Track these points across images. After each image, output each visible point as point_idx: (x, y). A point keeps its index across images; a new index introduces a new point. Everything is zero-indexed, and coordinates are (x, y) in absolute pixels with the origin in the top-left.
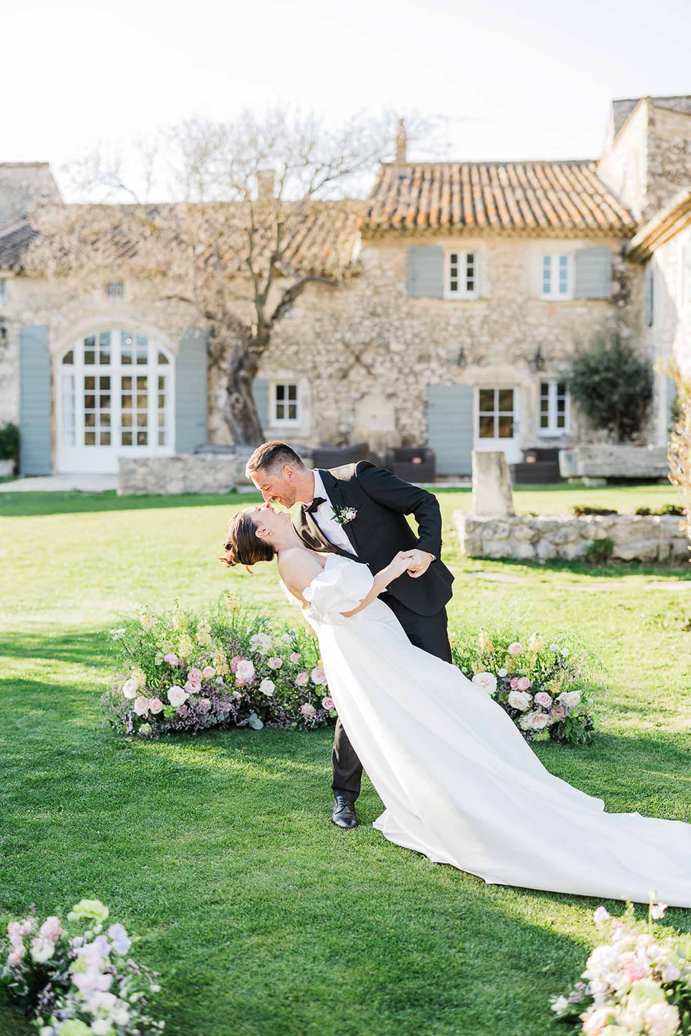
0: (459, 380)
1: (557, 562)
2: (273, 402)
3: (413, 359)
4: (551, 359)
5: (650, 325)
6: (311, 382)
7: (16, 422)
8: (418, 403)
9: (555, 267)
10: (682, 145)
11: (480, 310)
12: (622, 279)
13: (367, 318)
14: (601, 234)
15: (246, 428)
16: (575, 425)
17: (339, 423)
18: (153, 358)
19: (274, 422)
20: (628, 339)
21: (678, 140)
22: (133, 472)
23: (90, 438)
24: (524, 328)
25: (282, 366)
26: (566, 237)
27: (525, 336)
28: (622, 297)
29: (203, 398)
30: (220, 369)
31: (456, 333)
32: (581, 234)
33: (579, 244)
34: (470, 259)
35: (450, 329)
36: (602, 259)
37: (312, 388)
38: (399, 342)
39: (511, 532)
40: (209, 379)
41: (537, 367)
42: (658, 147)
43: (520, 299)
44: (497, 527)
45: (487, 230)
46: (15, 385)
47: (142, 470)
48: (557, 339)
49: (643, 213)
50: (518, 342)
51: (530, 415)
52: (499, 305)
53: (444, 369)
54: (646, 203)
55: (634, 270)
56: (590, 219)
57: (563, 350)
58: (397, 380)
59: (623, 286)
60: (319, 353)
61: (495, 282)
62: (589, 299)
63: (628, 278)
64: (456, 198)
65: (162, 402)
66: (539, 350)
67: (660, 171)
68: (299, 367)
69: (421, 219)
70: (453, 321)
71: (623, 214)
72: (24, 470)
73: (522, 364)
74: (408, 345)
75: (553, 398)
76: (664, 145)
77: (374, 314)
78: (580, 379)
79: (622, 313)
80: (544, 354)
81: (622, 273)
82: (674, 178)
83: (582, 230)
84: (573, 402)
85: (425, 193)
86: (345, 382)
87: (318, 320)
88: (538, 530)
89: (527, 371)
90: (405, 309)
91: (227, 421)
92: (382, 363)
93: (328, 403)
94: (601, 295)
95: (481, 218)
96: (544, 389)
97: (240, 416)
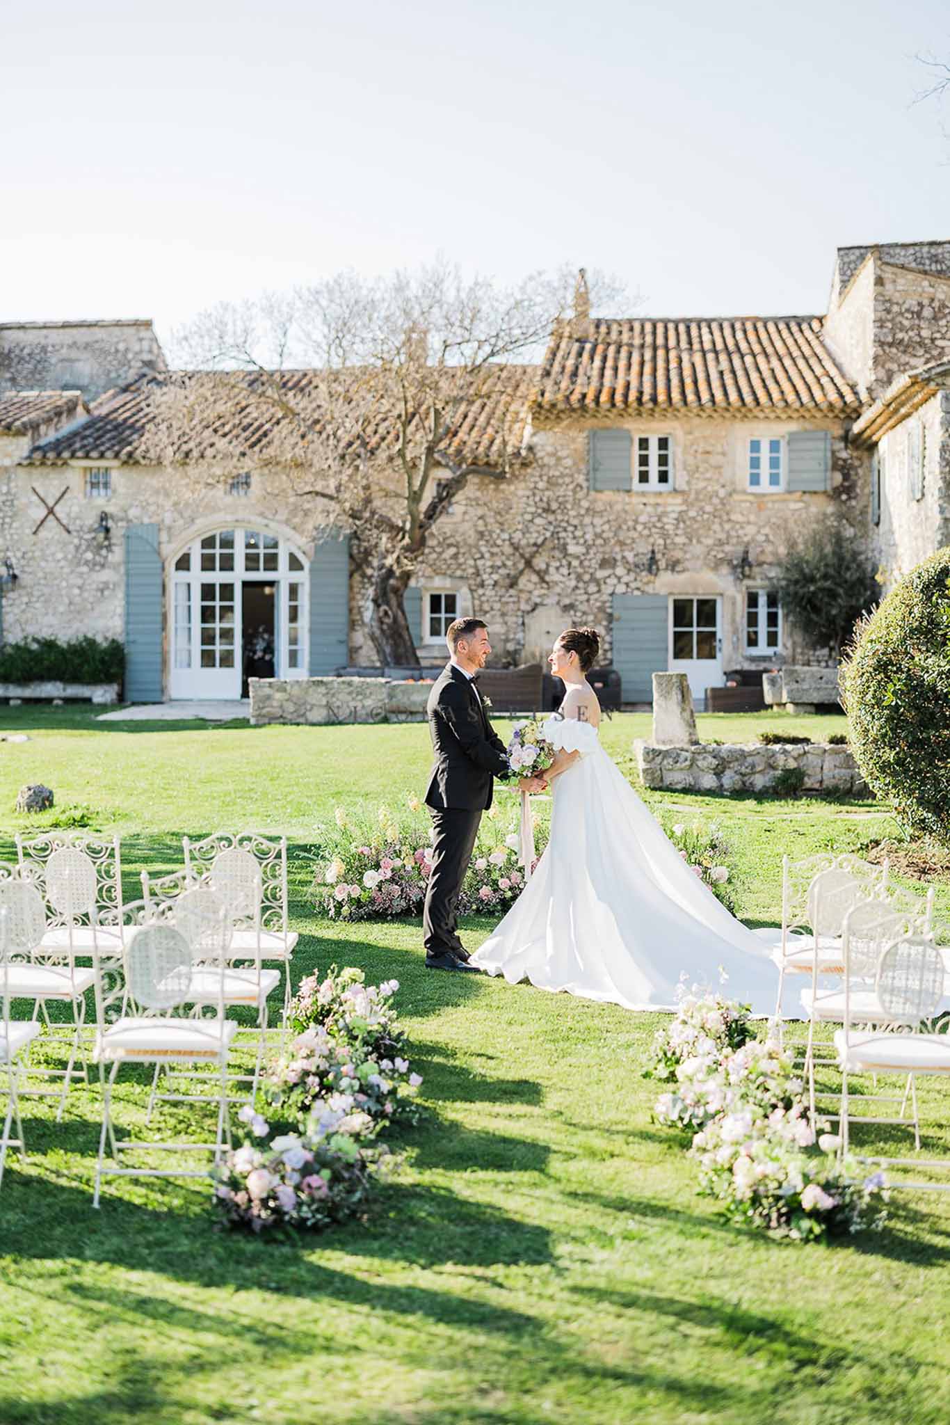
0: (649, 589)
1: (741, 793)
2: (427, 615)
3: (594, 563)
4: (760, 564)
5: (877, 524)
6: (471, 591)
7: (121, 639)
8: (601, 616)
9: (765, 454)
10: (916, 309)
11: (675, 505)
12: (845, 469)
13: (540, 515)
14: (818, 415)
15: (396, 646)
16: (789, 644)
17: (507, 640)
18: (283, 562)
19: (428, 639)
20: (852, 540)
21: (912, 303)
22: (269, 697)
23: (208, 659)
24: (727, 526)
25: (437, 572)
26: (778, 417)
27: (729, 537)
28: (844, 491)
29: (344, 610)
30: (364, 575)
31: (646, 532)
32: (795, 415)
33: (793, 427)
34: (663, 443)
35: (640, 528)
36: (821, 445)
37: (473, 598)
38: (577, 544)
39: (693, 761)
40: (351, 588)
41: (743, 573)
42: (888, 311)
43: (722, 493)
44: (678, 755)
45: (683, 410)
46: (120, 594)
47: (278, 696)
48: (768, 540)
49: (869, 390)
50: (721, 543)
51: (735, 632)
52: (697, 499)
53: (632, 575)
54: (873, 378)
55: (860, 459)
56: (805, 398)
57: (775, 554)
58: (576, 587)
59: (846, 477)
60: (482, 557)
61: (693, 472)
62: (804, 492)
63: (852, 467)
64: (648, 369)
65: (294, 617)
66: (746, 552)
67: (890, 339)
68: (459, 573)
69: (604, 398)
70: (642, 519)
71: (846, 390)
72: (131, 695)
73: (725, 570)
74: (588, 548)
75: (762, 611)
76: (895, 309)
77: (547, 510)
78: (792, 588)
79: (844, 508)
80: (751, 558)
81: (845, 461)
82: (905, 347)
83: (797, 410)
84: (786, 616)
85: (610, 363)
86: (512, 592)
87: (480, 518)
88: (723, 759)
89: (731, 578)
90: (585, 504)
91: (373, 638)
92: (557, 568)
93: (493, 616)
94: (820, 487)
95: (676, 396)
96: (752, 600)
97: (388, 632)
